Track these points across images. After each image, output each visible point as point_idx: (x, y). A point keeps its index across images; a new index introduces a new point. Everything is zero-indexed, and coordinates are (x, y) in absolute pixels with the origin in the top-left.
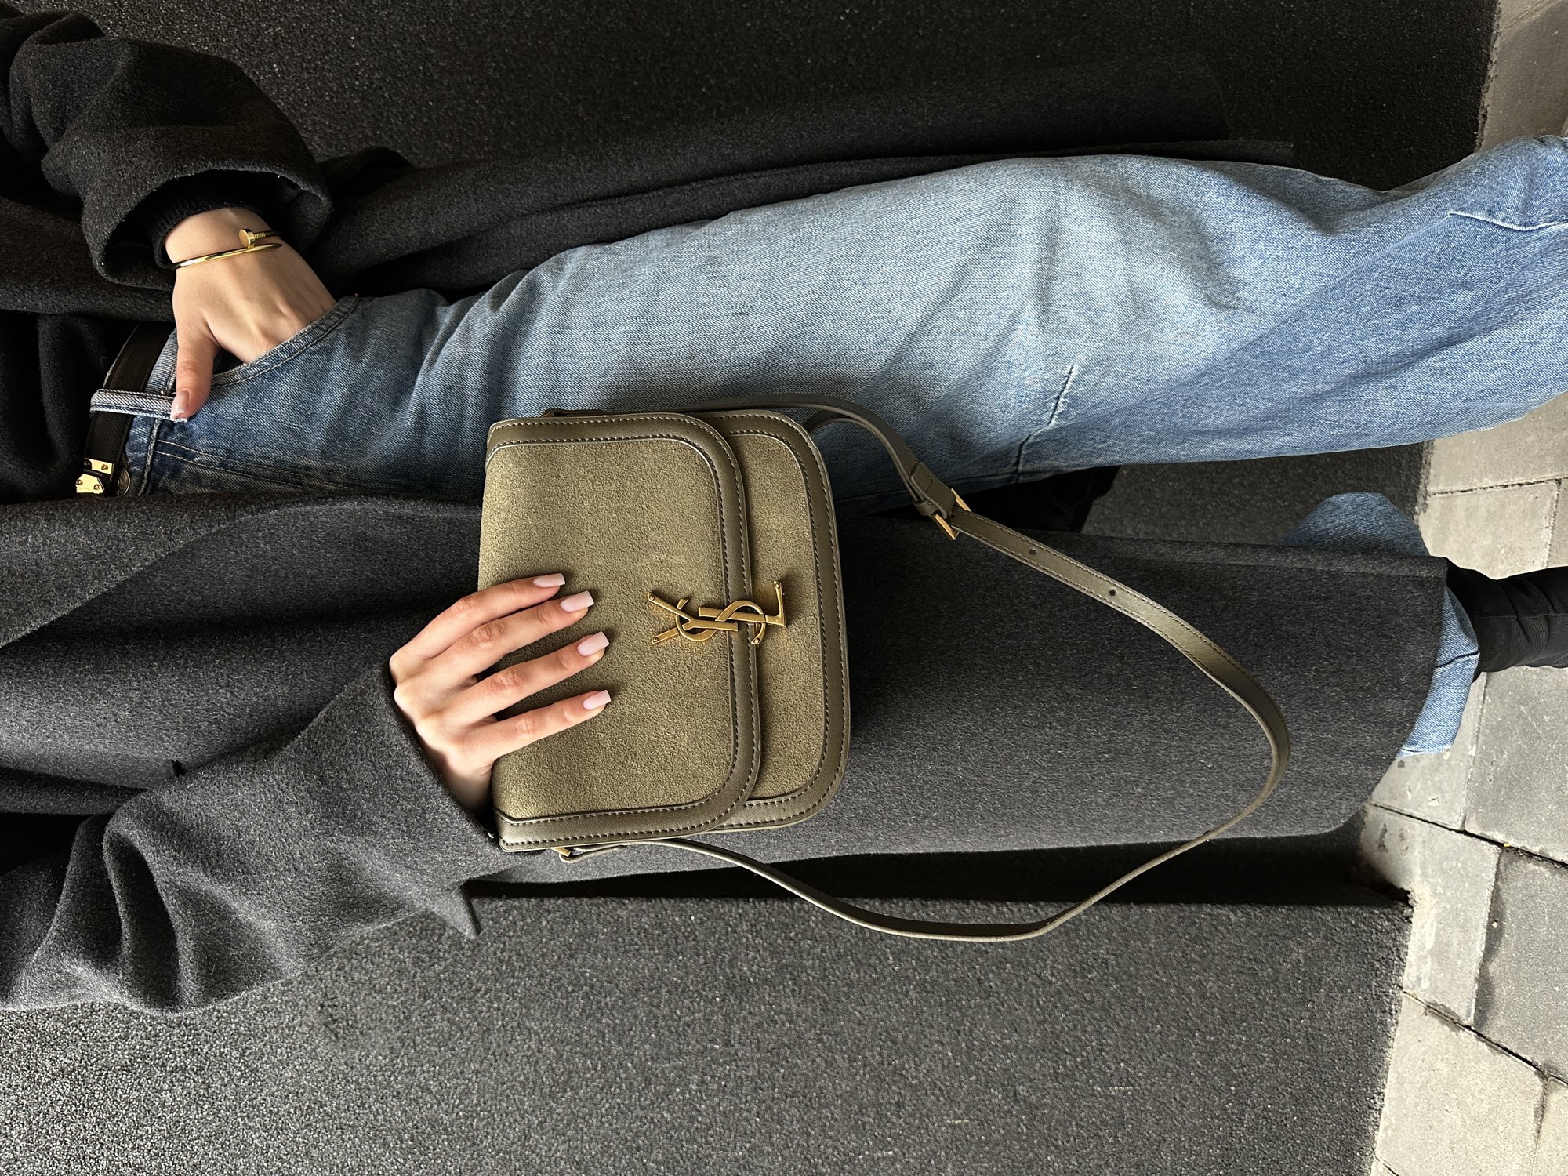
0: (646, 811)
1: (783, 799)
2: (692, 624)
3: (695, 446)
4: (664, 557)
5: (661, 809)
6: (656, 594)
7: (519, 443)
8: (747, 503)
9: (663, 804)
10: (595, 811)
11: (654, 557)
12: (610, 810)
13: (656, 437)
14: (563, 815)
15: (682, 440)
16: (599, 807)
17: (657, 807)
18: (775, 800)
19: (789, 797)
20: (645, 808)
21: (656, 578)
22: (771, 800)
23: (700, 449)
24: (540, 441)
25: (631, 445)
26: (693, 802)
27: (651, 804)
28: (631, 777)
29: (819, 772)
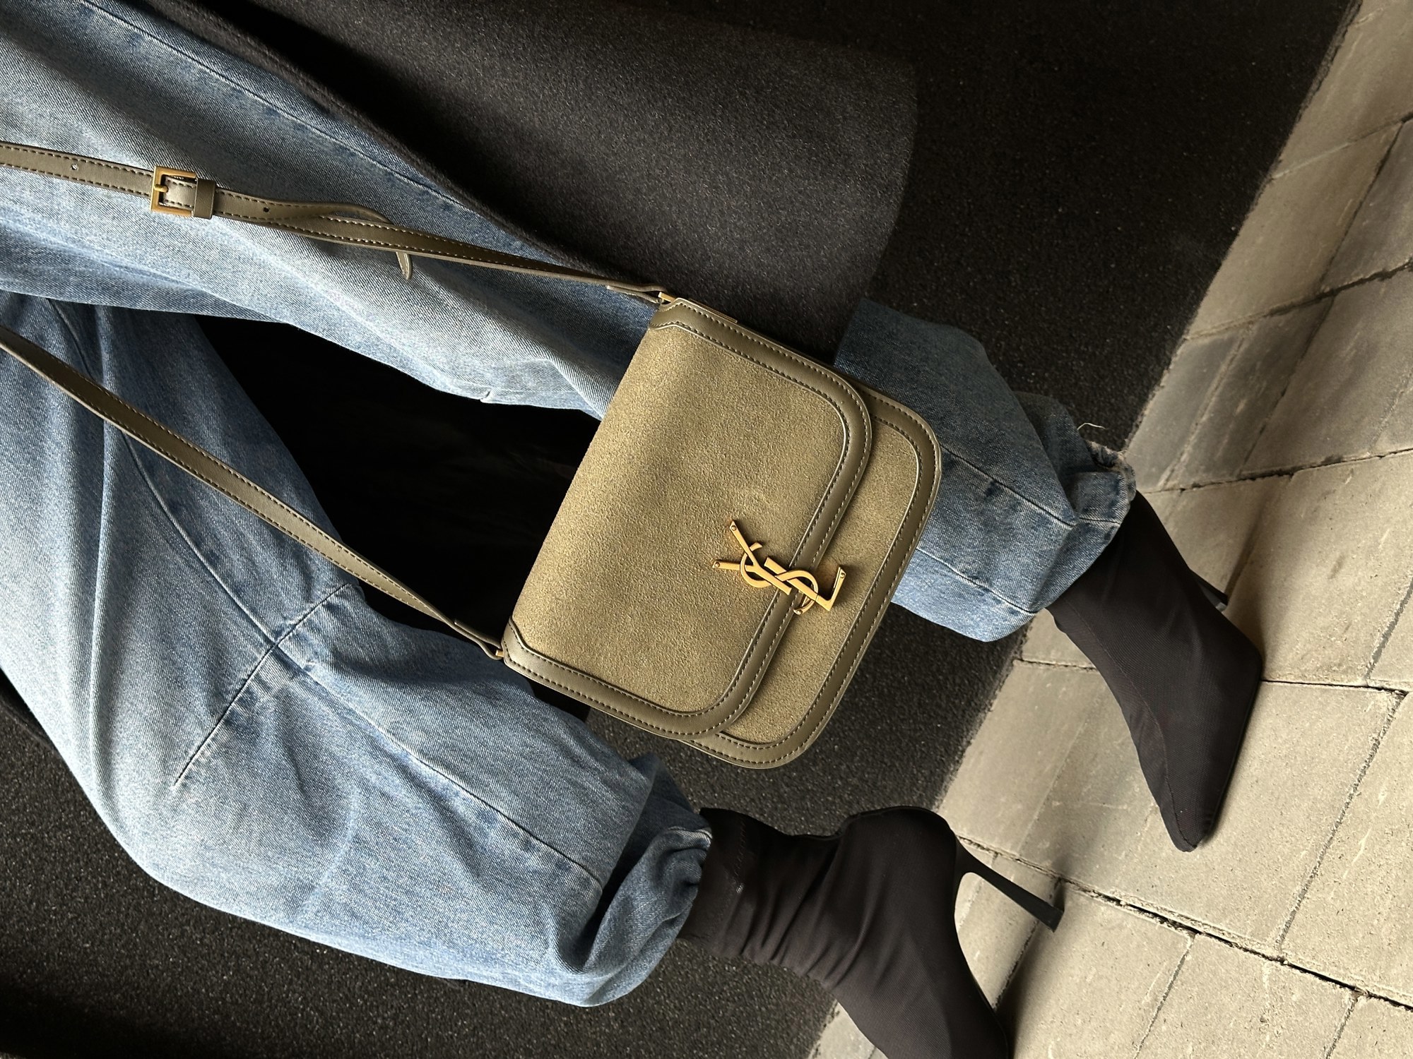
0: (634, 697)
1: (746, 744)
2: (756, 568)
3: (843, 416)
4: (763, 497)
5: (646, 702)
6: (739, 525)
7: (696, 332)
8: (858, 487)
9: (650, 699)
10: (593, 676)
11: (754, 492)
12: (605, 682)
13: (814, 390)
14: (567, 665)
15: (835, 405)
16: (597, 674)
17: (644, 699)
18: (739, 742)
19: (752, 746)
20: (633, 694)
21: (745, 509)
22: (736, 740)
23: (845, 422)
24: (714, 340)
25: (790, 385)
26: (675, 711)
27: (640, 694)
28: (637, 665)
29: (786, 739)
